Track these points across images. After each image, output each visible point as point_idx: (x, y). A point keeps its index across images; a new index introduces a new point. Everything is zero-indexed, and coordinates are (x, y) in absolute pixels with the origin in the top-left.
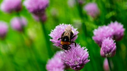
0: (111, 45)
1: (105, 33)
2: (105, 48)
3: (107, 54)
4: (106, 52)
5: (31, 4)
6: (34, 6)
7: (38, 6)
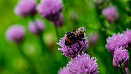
0: (123, 55)
1: (118, 42)
2: (117, 58)
3: (119, 65)
4: (118, 63)
5: (43, 8)
6: (47, 10)
7: (51, 11)
